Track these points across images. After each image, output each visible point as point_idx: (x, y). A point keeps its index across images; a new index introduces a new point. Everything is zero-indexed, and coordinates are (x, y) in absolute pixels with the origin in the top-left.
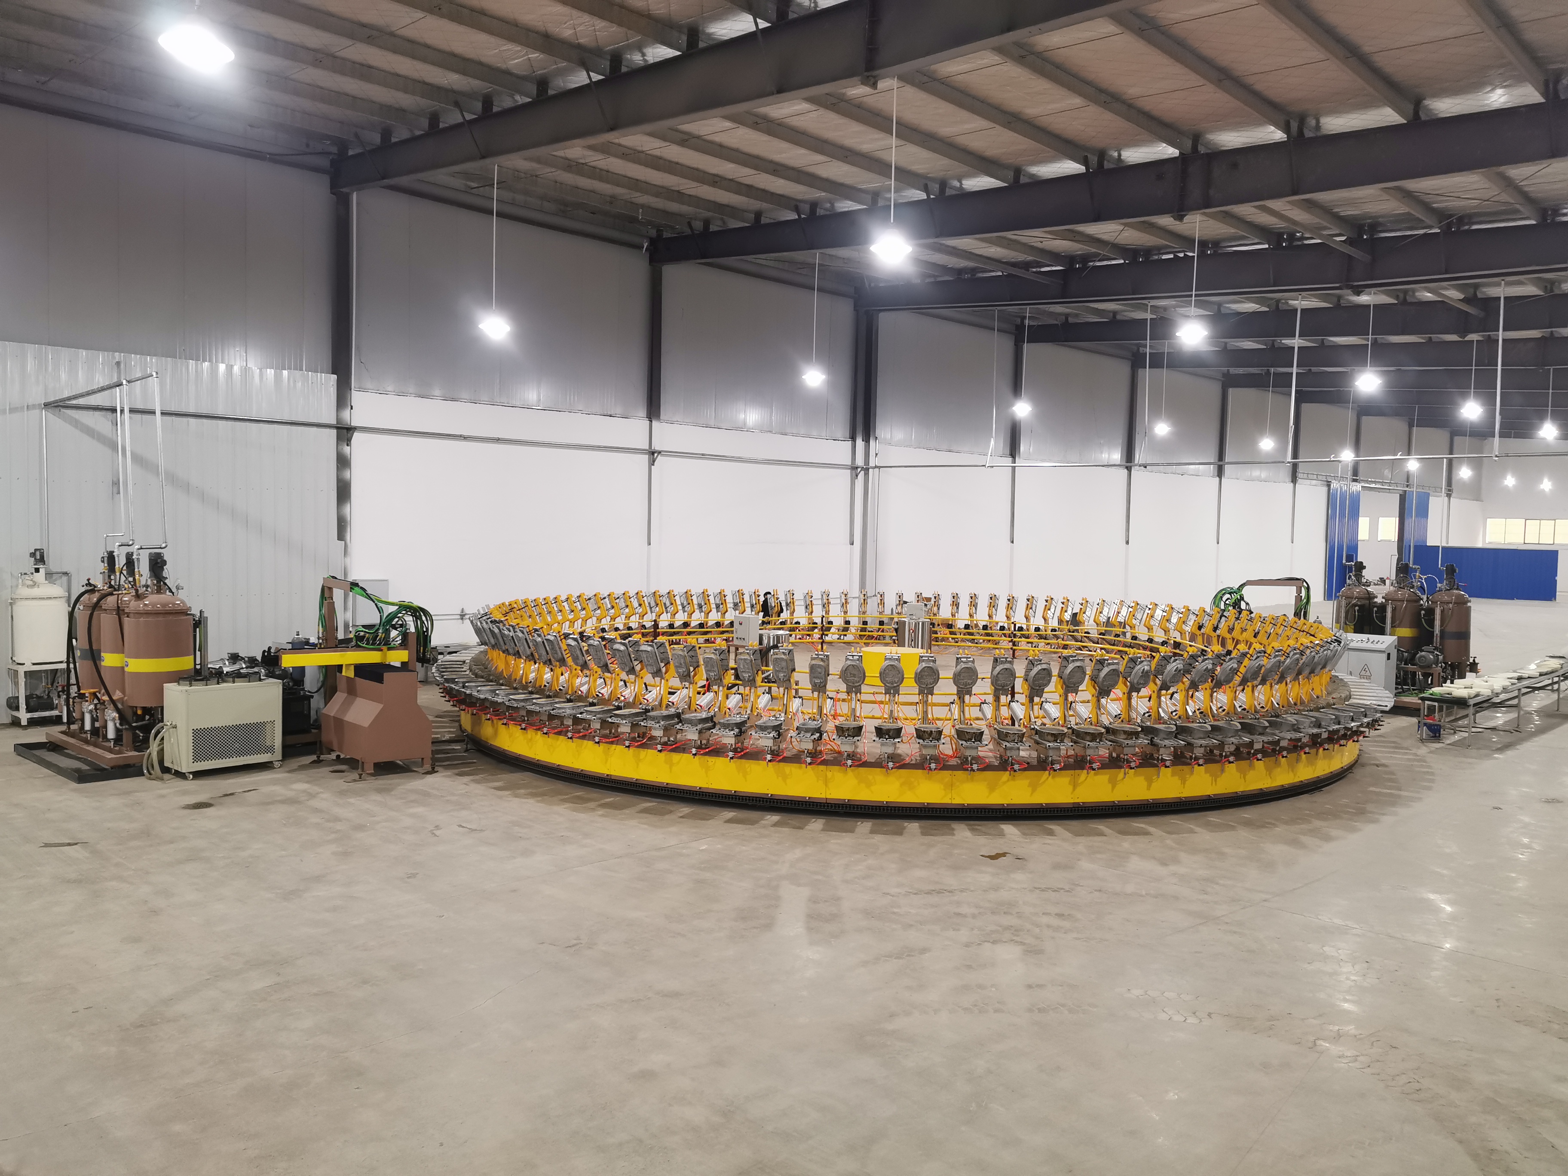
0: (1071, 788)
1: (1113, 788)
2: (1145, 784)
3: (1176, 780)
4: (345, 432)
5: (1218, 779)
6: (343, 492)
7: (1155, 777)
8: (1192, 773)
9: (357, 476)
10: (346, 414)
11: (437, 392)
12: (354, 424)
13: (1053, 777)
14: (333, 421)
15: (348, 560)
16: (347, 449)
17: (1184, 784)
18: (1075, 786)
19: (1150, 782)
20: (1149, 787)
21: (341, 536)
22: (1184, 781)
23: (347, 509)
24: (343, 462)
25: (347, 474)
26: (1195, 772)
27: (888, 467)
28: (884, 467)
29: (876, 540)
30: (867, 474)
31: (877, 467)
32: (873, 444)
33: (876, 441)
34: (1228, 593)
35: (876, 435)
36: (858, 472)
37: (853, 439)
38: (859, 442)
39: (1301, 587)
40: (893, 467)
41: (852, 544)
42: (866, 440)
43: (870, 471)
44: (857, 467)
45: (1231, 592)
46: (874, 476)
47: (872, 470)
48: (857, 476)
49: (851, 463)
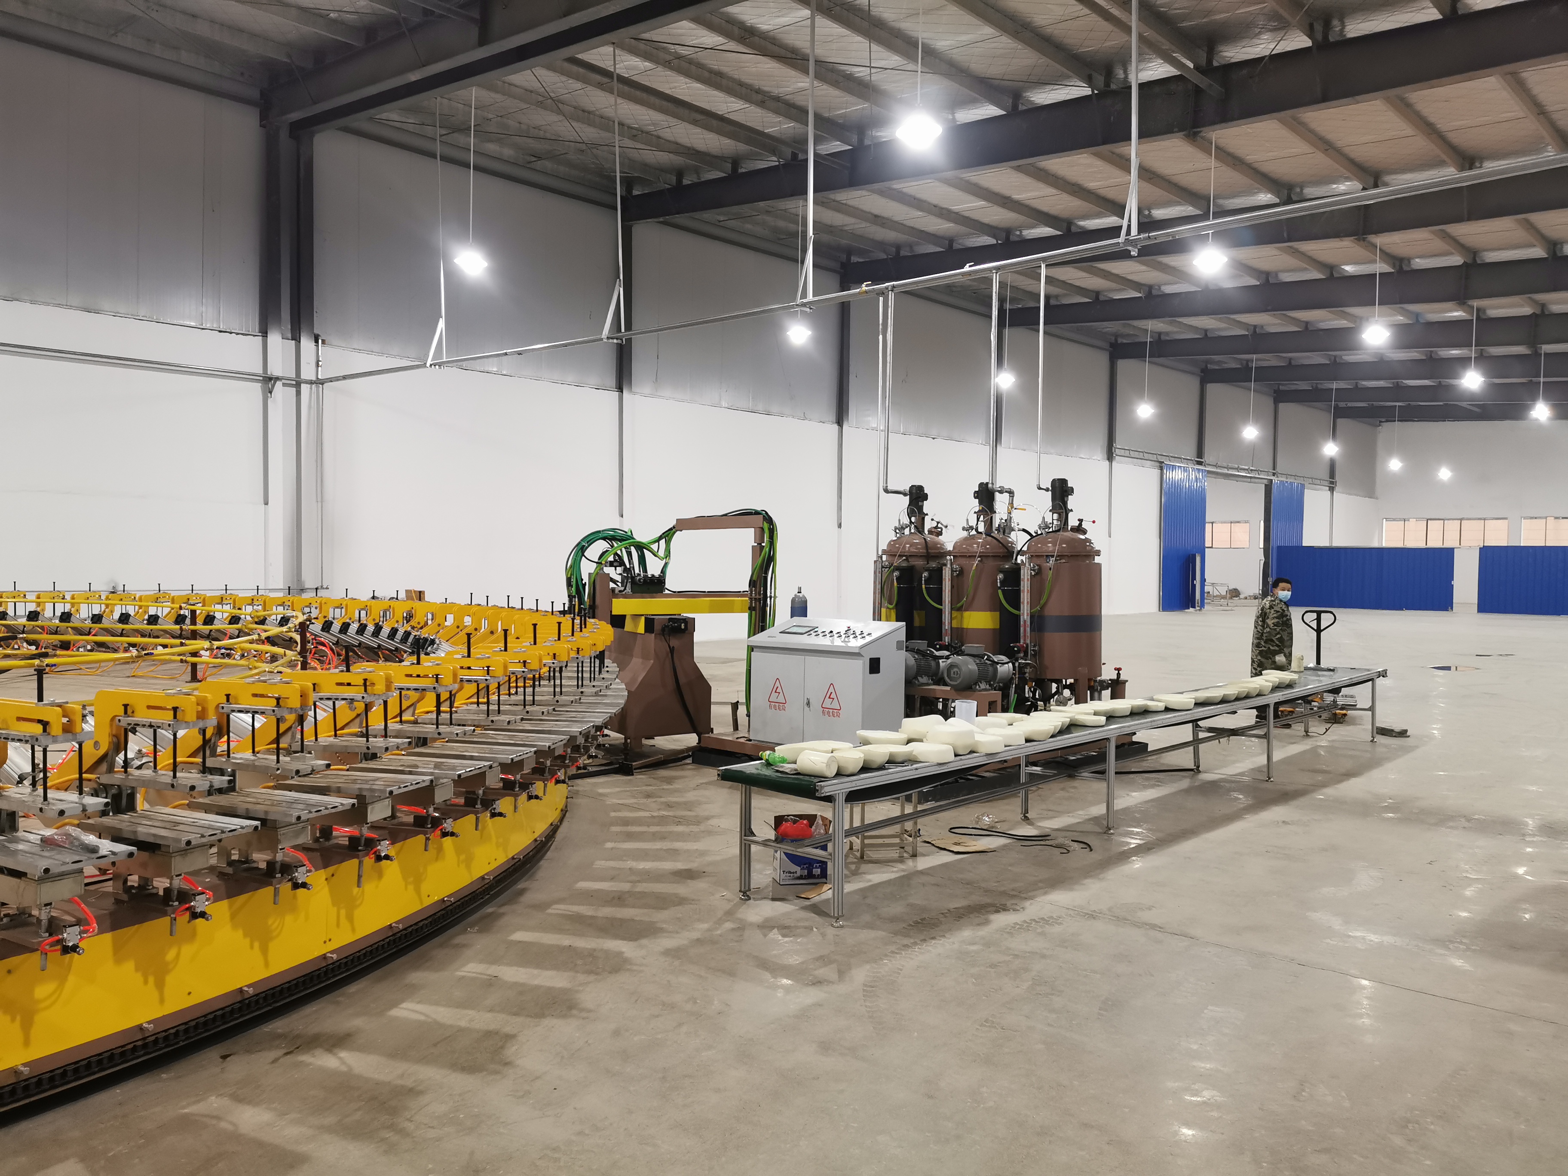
27: (337, 379)
28: (331, 380)
29: (321, 499)
30: (298, 393)
31: (319, 382)
32: (307, 344)
33: (317, 341)
34: (604, 539)
35: (316, 331)
36: (273, 386)
37: (264, 333)
38: (275, 339)
39: (762, 529)
40: (345, 378)
41: (266, 503)
42: (296, 338)
43: (304, 388)
44: (270, 379)
45: (612, 537)
46: (314, 396)
47: (309, 386)
48: (271, 392)
49: (260, 371)
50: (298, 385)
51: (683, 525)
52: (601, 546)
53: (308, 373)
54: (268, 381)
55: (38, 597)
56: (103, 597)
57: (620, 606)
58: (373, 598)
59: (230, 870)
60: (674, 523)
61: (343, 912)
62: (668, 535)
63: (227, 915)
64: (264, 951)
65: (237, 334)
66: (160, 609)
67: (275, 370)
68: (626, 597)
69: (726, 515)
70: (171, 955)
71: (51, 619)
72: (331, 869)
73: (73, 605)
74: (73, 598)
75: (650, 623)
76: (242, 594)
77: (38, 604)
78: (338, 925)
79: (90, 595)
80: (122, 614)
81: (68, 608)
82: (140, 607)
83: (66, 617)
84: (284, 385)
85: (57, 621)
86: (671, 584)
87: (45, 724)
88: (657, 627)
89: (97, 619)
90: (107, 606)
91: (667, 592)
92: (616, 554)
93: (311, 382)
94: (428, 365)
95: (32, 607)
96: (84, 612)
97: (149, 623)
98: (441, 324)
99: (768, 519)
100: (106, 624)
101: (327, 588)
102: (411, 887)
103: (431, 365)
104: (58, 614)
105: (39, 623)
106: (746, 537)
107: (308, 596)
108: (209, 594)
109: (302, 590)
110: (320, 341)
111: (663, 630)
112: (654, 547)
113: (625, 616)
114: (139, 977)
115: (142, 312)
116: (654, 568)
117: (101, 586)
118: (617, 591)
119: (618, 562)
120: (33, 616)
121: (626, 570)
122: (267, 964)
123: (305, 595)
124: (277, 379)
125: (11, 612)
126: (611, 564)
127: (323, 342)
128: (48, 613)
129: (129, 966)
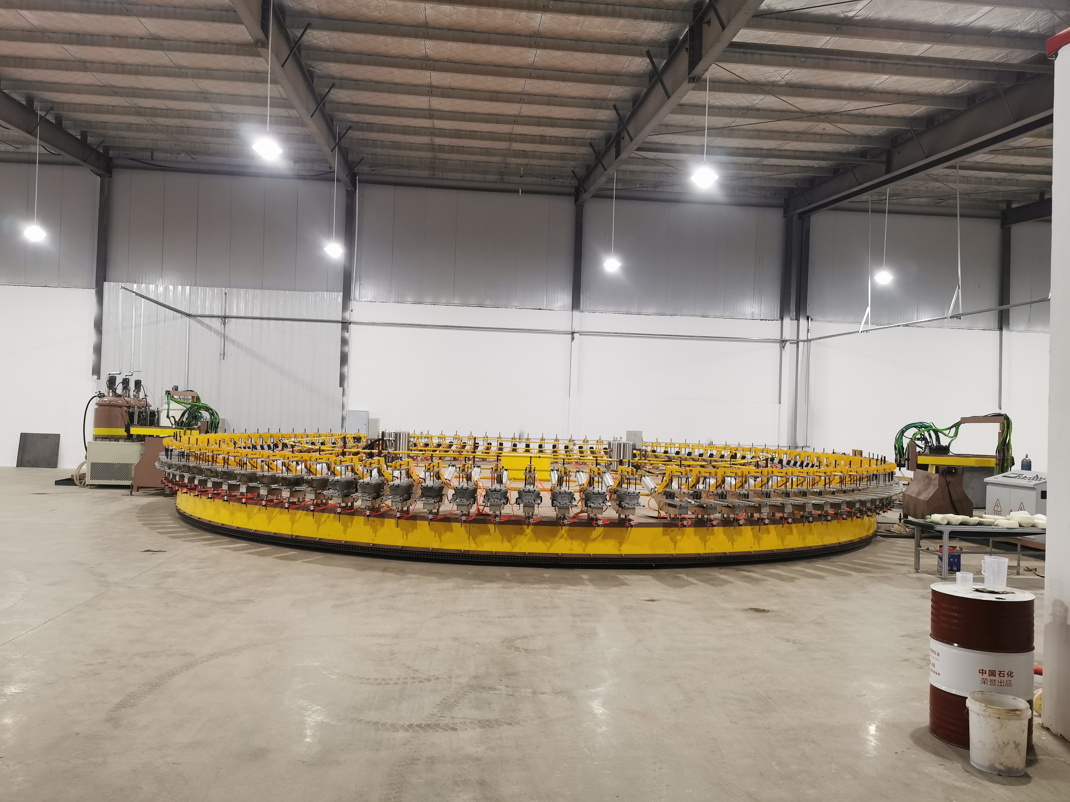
0: (290, 523)
1: (318, 527)
2: (342, 528)
3: (368, 529)
4: (345, 324)
5: (410, 534)
6: (344, 359)
7: (349, 524)
8: (383, 525)
9: (353, 351)
10: (347, 315)
11: (410, 299)
12: (353, 319)
13: (280, 513)
14: (340, 319)
15: (345, 398)
16: (347, 335)
17: (376, 533)
18: (293, 522)
19: (346, 527)
20: (345, 531)
21: (341, 384)
22: (375, 531)
23: (346, 369)
24: (344, 342)
25: (346, 349)
26: (385, 525)
27: (816, 339)
28: (813, 339)
29: (807, 400)
30: (798, 347)
31: (808, 341)
32: (803, 321)
33: (808, 320)
34: (915, 427)
35: (807, 315)
36: (785, 345)
37: (782, 318)
38: (787, 321)
39: (1003, 423)
40: (820, 338)
41: (780, 403)
42: (798, 319)
43: (801, 344)
44: (784, 341)
45: (920, 426)
46: (806, 348)
47: (803, 343)
48: (784, 348)
49: (779, 338)
50: (797, 343)
51: (965, 420)
52: (913, 431)
53: (803, 336)
54: (783, 342)
55: (680, 445)
56: (704, 447)
57: (922, 460)
58: (833, 453)
59: (724, 519)
60: (960, 420)
61: (756, 541)
62: (957, 425)
63: (722, 531)
64: (732, 544)
65: (769, 320)
66: (726, 452)
67: (786, 336)
68: (926, 455)
69: (986, 416)
70: (708, 537)
71: (684, 455)
72: (753, 527)
73: (692, 449)
74: (692, 446)
75: (937, 468)
76: (759, 448)
77: (680, 448)
78: (755, 544)
79: (699, 445)
80: (710, 454)
81: (690, 450)
82: (718, 451)
83: (689, 454)
84: (790, 343)
85: (686, 456)
86: (953, 450)
87: (682, 473)
88: (940, 470)
89: (701, 455)
90: (705, 450)
91: (950, 454)
92: (921, 434)
93: (804, 341)
94: (860, 332)
95: (677, 450)
96: (696, 453)
97: (720, 458)
98: (868, 309)
99: (1007, 418)
100: (704, 457)
101: (809, 447)
102: (780, 541)
103: (861, 332)
104: (687, 453)
105: (680, 456)
106: (995, 428)
107: (799, 450)
108: (746, 447)
109: (796, 447)
110: (810, 319)
111: (943, 472)
112: (947, 432)
113: (928, 465)
114: (700, 541)
115: (726, 314)
116: (944, 441)
117: (704, 442)
118: (921, 452)
119: (923, 439)
120: (678, 453)
121: (927, 442)
122: (733, 548)
123: (798, 450)
124: (787, 341)
125: (669, 451)
126: (918, 439)
127: (812, 319)
128: (683, 452)
129: (698, 537)
